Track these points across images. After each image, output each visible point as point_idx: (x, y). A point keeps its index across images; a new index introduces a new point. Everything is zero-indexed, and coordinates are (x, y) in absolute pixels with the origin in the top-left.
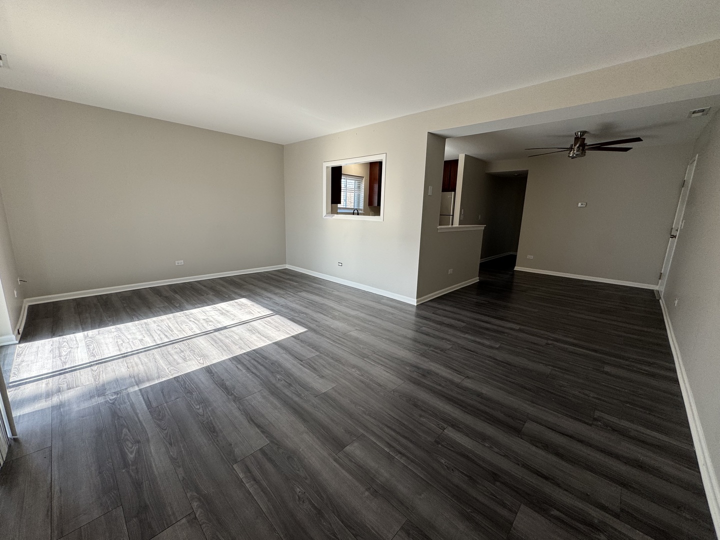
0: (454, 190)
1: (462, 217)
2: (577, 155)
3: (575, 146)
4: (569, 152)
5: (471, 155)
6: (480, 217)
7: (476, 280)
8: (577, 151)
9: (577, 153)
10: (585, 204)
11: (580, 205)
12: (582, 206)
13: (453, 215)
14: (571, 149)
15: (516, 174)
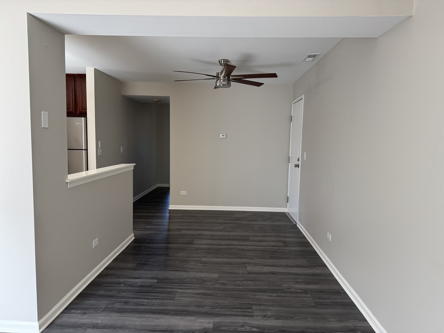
0: (84, 114)
1: (100, 151)
2: (223, 85)
3: (221, 74)
4: (215, 81)
5: (101, 71)
6: (122, 149)
7: (131, 238)
8: (224, 81)
9: (224, 83)
10: (225, 135)
11: (221, 135)
12: (223, 137)
13: (87, 150)
14: (217, 77)
15: (156, 100)
